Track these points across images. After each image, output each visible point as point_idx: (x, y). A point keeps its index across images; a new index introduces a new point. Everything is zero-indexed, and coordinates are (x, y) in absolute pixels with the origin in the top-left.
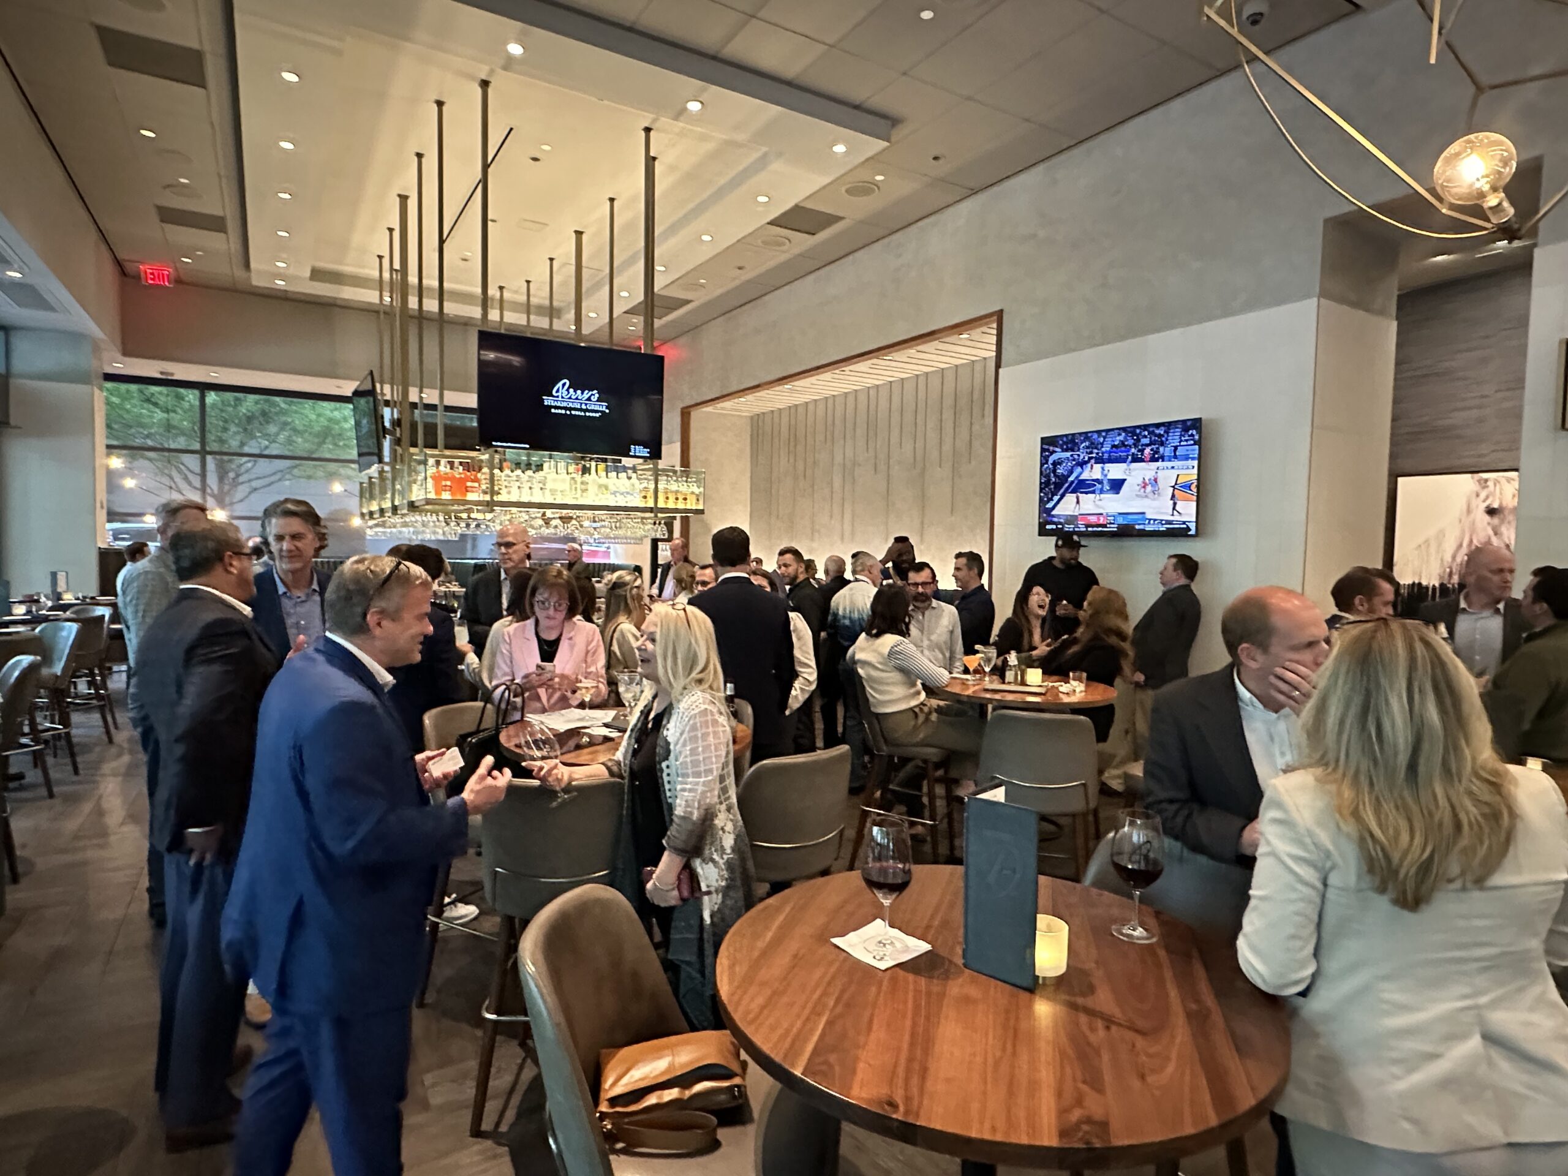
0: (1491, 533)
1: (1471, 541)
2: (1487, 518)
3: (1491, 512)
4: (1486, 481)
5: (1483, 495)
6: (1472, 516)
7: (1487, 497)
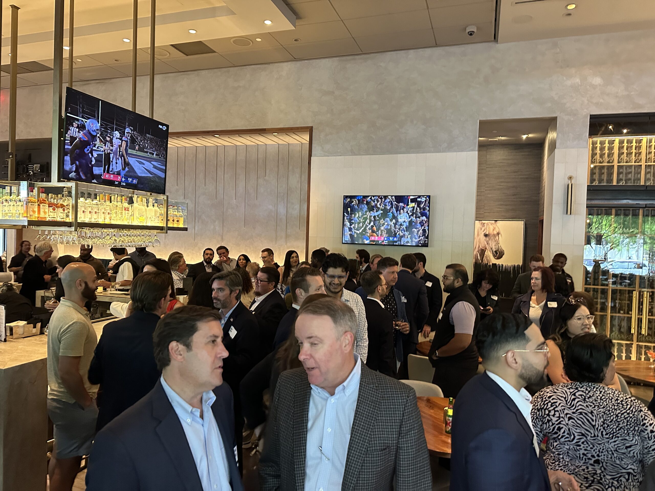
0: (486, 243)
1: (479, 246)
2: (485, 238)
3: (486, 235)
4: (484, 224)
5: (483, 229)
6: (479, 237)
7: (484, 230)
